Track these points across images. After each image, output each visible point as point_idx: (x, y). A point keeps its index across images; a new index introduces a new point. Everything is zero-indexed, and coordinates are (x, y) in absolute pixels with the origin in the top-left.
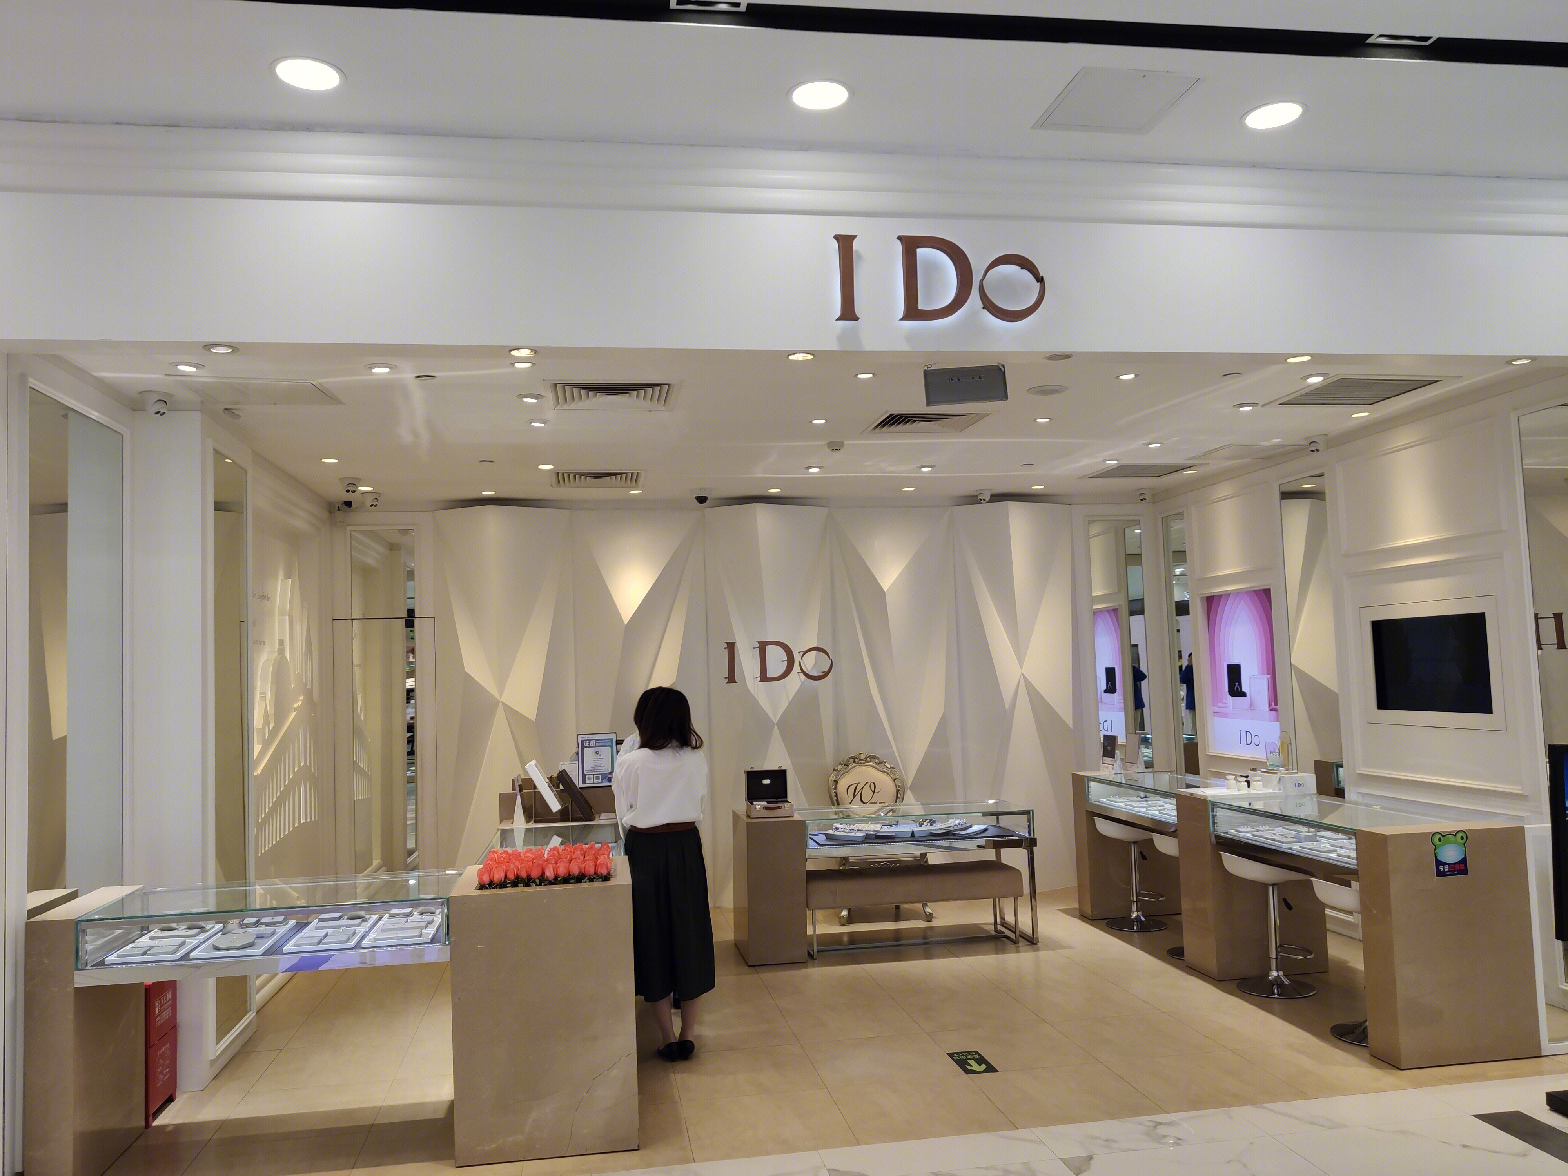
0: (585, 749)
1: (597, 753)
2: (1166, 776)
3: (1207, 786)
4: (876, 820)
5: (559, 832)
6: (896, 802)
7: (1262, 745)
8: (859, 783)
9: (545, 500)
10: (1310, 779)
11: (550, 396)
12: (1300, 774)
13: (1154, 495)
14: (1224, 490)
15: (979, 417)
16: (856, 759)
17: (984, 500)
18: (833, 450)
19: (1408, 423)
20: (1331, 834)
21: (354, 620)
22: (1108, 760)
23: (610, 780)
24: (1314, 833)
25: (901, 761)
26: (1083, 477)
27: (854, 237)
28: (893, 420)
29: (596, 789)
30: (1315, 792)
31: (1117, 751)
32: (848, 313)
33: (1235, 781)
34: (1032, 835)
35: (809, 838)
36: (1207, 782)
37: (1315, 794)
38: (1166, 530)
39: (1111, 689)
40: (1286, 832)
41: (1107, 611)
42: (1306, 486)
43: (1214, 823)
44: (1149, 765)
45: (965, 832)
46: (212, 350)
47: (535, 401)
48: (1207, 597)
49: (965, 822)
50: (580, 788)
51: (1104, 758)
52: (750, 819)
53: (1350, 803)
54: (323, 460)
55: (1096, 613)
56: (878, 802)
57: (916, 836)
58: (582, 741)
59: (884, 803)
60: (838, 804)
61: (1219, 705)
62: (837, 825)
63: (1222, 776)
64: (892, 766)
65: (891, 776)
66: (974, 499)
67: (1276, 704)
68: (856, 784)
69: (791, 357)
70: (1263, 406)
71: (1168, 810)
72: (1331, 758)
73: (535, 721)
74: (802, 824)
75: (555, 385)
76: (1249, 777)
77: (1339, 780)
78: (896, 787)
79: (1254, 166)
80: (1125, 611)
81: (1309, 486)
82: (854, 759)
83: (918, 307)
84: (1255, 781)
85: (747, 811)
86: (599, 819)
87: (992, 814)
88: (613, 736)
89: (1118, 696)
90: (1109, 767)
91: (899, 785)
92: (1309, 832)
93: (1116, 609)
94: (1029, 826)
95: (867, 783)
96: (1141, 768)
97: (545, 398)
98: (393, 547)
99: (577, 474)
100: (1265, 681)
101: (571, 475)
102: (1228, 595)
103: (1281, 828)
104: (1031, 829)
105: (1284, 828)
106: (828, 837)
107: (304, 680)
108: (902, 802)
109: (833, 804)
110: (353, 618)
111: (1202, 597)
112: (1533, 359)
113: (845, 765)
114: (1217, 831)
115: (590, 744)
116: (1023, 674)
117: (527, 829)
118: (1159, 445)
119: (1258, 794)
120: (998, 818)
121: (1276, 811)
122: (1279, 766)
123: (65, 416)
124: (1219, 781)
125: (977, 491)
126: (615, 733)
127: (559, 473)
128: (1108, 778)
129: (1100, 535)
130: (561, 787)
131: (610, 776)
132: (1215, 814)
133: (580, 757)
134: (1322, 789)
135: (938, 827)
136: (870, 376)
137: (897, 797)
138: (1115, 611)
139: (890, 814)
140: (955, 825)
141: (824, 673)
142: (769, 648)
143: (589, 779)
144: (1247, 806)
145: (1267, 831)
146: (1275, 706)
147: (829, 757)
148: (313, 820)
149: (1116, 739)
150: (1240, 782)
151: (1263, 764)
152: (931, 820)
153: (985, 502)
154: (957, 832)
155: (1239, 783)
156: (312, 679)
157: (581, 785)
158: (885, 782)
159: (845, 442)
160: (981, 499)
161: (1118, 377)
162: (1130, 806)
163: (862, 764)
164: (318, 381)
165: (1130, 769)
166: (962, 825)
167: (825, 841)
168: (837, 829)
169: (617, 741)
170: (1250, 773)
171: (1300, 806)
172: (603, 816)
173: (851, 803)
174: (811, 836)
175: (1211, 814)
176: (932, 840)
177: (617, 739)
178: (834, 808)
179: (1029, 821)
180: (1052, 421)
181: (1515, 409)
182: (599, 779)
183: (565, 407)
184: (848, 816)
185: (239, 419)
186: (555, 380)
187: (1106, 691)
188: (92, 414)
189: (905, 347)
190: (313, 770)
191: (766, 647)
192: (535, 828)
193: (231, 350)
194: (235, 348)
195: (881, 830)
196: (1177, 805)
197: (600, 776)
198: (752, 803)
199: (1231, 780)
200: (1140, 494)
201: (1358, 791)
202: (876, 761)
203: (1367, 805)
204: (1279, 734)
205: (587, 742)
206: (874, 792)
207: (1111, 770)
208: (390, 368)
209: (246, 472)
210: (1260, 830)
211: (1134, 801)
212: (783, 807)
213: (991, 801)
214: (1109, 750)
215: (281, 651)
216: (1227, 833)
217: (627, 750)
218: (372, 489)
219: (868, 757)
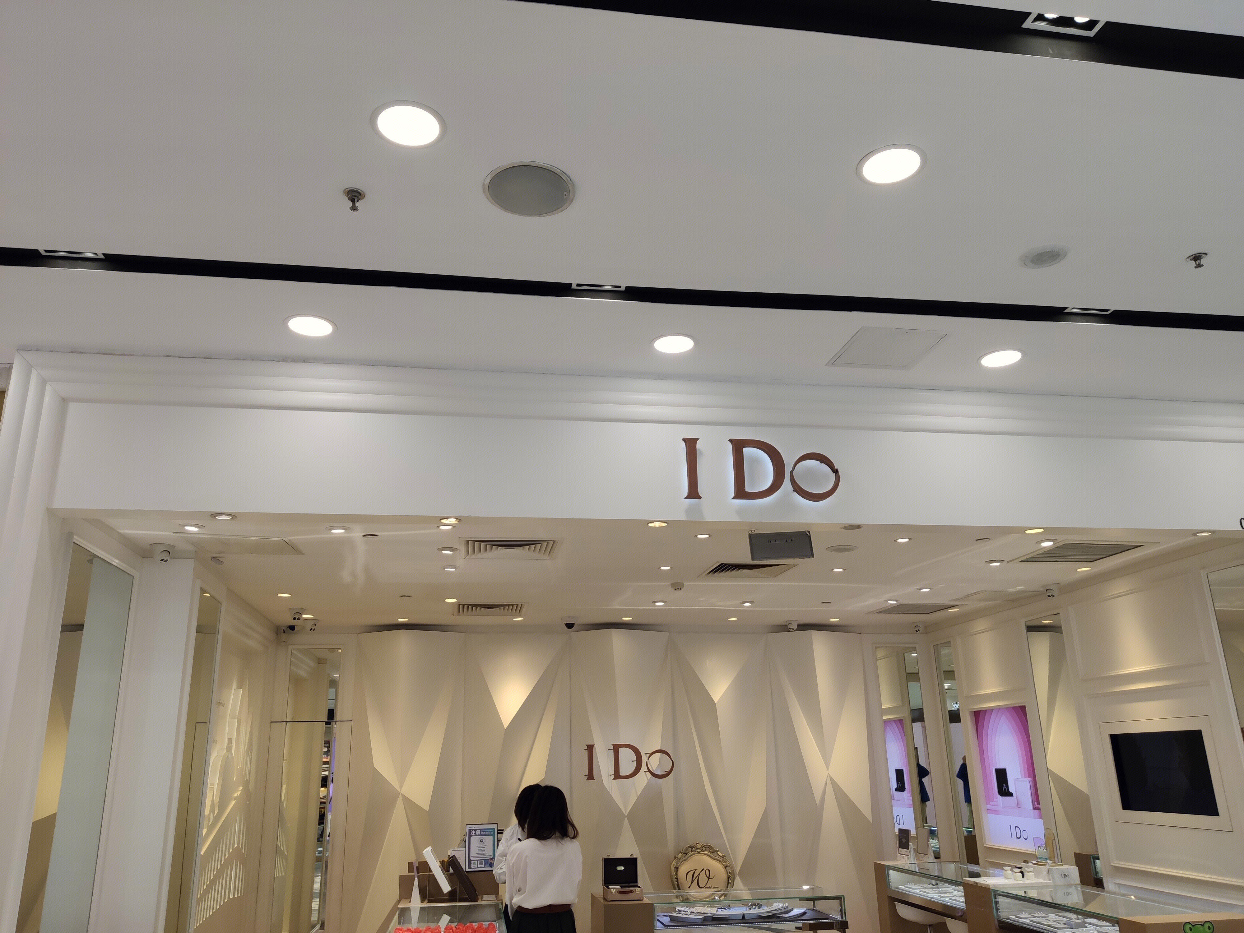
0: (472, 838)
1: (481, 841)
2: (952, 866)
3: (987, 875)
4: (712, 902)
5: (448, 911)
6: (727, 887)
7: (1030, 839)
8: (696, 870)
9: (445, 625)
10: (1074, 871)
11: (463, 549)
12: (1065, 866)
13: (926, 627)
14: (981, 625)
15: (790, 567)
16: (693, 849)
17: (793, 629)
18: (676, 589)
19: (1121, 576)
20: (1097, 921)
21: (287, 723)
22: (903, 851)
23: (491, 865)
24: (1082, 920)
25: (730, 849)
26: (870, 612)
27: (698, 439)
28: (723, 568)
29: (479, 873)
30: (1079, 882)
31: (910, 843)
32: (693, 493)
33: (1011, 872)
34: (844, 918)
35: (656, 919)
36: (986, 871)
37: (1080, 884)
38: (937, 656)
39: (901, 788)
40: (1059, 918)
41: (894, 721)
42: (1045, 622)
43: (997, 909)
44: (937, 856)
45: (787, 915)
46: (217, 517)
47: (452, 553)
48: (975, 712)
49: (787, 905)
50: (467, 872)
51: (901, 849)
52: (607, 902)
53: (1109, 892)
54: (279, 595)
55: (886, 722)
56: (712, 887)
57: (746, 918)
58: (470, 830)
59: (717, 888)
60: (679, 889)
61: (991, 803)
62: (678, 908)
63: (1000, 866)
64: (724, 854)
65: (723, 863)
66: (784, 628)
67: (1038, 804)
68: (694, 871)
69: (650, 525)
70: (1008, 562)
71: (957, 896)
72: (1088, 851)
73: (428, 811)
74: (650, 907)
75: (468, 541)
76: (1022, 869)
77: (1097, 871)
78: (728, 874)
79: (989, 391)
80: (908, 721)
81: (1048, 622)
82: (692, 848)
83: (745, 490)
84: (1028, 872)
85: (603, 895)
86: (482, 900)
87: (808, 899)
88: (495, 827)
89: (907, 794)
90: (905, 858)
91: (730, 872)
92: (1078, 919)
93: (900, 720)
94: (841, 910)
95: (703, 869)
96: (931, 858)
97: (459, 551)
98: (320, 662)
99: (474, 606)
100: (1028, 783)
101: (469, 607)
102: (990, 711)
103: (1054, 915)
104: (843, 913)
105: (1056, 915)
106: (672, 919)
107: (244, 773)
108: (733, 888)
109: (675, 889)
110: (287, 721)
111: (971, 712)
112: (1213, 532)
113: (684, 853)
114: (1000, 917)
115: (476, 833)
116: (830, 776)
117: (421, 908)
118: (929, 590)
119: (1031, 883)
120: (814, 903)
121: (1049, 899)
122: (1046, 859)
123: (90, 561)
124: (997, 871)
125: (786, 621)
126: (497, 824)
127: (461, 605)
128: (904, 866)
129: (884, 658)
130: (451, 871)
131: (491, 861)
132: (997, 900)
133: (465, 843)
134: (1084, 881)
135: (764, 910)
136: (707, 536)
137: (728, 882)
138: (900, 721)
139: (723, 898)
140: (779, 909)
141: (666, 773)
142: (622, 750)
143: (474, 864)
144: (1023, 895)
145: (1042, 917)
146: (1037, 805)
147: (671, 847)
148: (239, 895)
149: (909, 832)
150: (1016, 872)
151: (1034, 856)
152: (758, 904)
153: (793, 630)
154: (781, 915)
155: (1015, 874)
156: (250, 773)
157: (468, 870)
158: (717, 867)
159: (685, 584)
160: (790, 628)
161: (895, 541)
162: (925, 892)
163: (699, 853)
164: (289, 538)
165: (921, 859)
166: (784, 908)
167: (669, 922)
168: (680, 911)
169: (498, 830)
170: (1023, 865)
171: (1067, 895)
172: (485, 897)
173: (689, 887)
174: (658, 918)
175: (994, 900)
176: (760, 922)
177: (499, 829)
178: (675, 893)
179: (841, 905)
180: (846, 571)
181: (1203, 568)
182: (482, 864)
183: (473, 557)
184: (687, 899)
185: (222, 565)
186: (467, 538)
187: (897, 790)
188: (114, 561)
189: (736, 519)
190: (243, 851)
191: (620, 749)
192: (428, 907)
193: (231, 518)
194: (234, 516)
195: (717, 913)
196: (965, 892)
197: (483, 861)
198: (608, 888)
199: (1008, 870)
200: (915, 627)
201: (1115, 882)
202: (710, 850)
203: (1124, 895)
204: (1044, 832)
205: (474, 831)
206: (709, 878)
207: (906, 860)
208: (345, 529)
209: (221, 605)
210: (1037, 917)
211: (928, 888)
212: (634, 891)
213: (806, 887)
214: (904, 842)
215: (229, 749)
216: (1008, 919)
217: (507, 839)
218: (313, 616)
219: (703, 847)
